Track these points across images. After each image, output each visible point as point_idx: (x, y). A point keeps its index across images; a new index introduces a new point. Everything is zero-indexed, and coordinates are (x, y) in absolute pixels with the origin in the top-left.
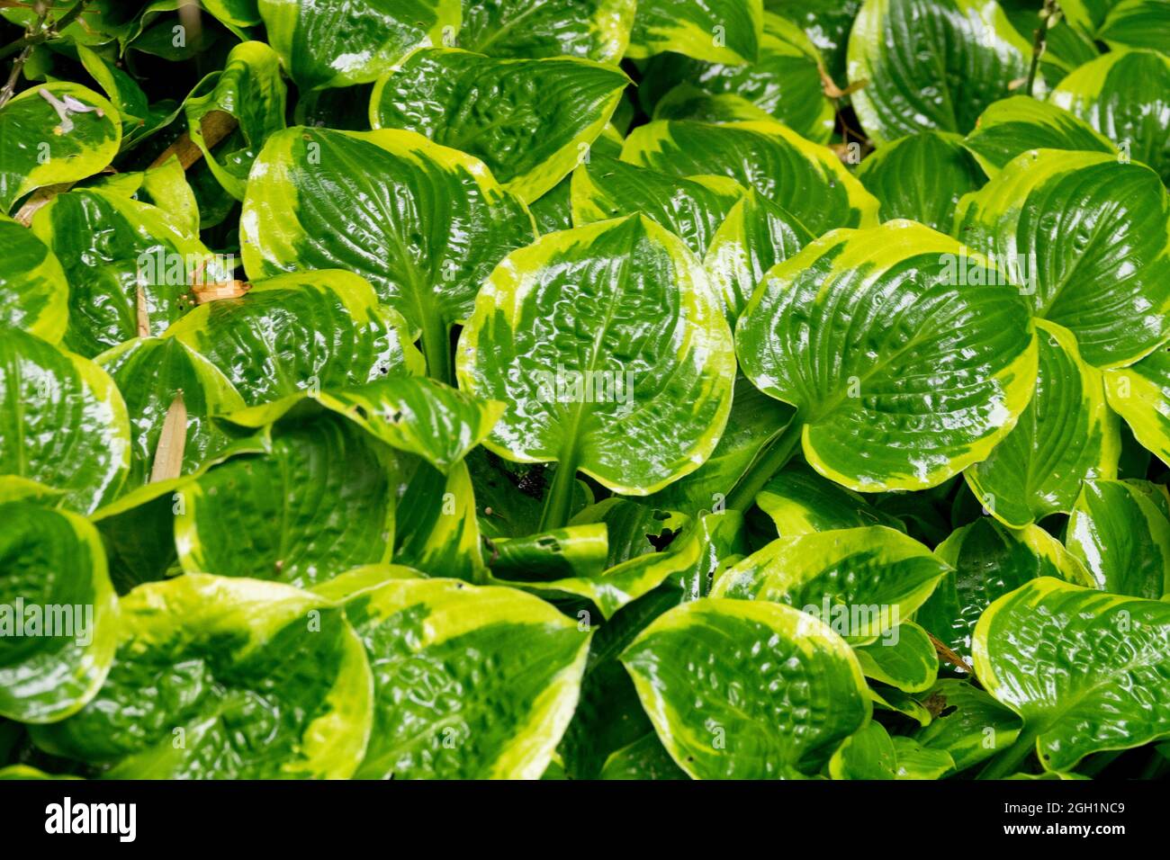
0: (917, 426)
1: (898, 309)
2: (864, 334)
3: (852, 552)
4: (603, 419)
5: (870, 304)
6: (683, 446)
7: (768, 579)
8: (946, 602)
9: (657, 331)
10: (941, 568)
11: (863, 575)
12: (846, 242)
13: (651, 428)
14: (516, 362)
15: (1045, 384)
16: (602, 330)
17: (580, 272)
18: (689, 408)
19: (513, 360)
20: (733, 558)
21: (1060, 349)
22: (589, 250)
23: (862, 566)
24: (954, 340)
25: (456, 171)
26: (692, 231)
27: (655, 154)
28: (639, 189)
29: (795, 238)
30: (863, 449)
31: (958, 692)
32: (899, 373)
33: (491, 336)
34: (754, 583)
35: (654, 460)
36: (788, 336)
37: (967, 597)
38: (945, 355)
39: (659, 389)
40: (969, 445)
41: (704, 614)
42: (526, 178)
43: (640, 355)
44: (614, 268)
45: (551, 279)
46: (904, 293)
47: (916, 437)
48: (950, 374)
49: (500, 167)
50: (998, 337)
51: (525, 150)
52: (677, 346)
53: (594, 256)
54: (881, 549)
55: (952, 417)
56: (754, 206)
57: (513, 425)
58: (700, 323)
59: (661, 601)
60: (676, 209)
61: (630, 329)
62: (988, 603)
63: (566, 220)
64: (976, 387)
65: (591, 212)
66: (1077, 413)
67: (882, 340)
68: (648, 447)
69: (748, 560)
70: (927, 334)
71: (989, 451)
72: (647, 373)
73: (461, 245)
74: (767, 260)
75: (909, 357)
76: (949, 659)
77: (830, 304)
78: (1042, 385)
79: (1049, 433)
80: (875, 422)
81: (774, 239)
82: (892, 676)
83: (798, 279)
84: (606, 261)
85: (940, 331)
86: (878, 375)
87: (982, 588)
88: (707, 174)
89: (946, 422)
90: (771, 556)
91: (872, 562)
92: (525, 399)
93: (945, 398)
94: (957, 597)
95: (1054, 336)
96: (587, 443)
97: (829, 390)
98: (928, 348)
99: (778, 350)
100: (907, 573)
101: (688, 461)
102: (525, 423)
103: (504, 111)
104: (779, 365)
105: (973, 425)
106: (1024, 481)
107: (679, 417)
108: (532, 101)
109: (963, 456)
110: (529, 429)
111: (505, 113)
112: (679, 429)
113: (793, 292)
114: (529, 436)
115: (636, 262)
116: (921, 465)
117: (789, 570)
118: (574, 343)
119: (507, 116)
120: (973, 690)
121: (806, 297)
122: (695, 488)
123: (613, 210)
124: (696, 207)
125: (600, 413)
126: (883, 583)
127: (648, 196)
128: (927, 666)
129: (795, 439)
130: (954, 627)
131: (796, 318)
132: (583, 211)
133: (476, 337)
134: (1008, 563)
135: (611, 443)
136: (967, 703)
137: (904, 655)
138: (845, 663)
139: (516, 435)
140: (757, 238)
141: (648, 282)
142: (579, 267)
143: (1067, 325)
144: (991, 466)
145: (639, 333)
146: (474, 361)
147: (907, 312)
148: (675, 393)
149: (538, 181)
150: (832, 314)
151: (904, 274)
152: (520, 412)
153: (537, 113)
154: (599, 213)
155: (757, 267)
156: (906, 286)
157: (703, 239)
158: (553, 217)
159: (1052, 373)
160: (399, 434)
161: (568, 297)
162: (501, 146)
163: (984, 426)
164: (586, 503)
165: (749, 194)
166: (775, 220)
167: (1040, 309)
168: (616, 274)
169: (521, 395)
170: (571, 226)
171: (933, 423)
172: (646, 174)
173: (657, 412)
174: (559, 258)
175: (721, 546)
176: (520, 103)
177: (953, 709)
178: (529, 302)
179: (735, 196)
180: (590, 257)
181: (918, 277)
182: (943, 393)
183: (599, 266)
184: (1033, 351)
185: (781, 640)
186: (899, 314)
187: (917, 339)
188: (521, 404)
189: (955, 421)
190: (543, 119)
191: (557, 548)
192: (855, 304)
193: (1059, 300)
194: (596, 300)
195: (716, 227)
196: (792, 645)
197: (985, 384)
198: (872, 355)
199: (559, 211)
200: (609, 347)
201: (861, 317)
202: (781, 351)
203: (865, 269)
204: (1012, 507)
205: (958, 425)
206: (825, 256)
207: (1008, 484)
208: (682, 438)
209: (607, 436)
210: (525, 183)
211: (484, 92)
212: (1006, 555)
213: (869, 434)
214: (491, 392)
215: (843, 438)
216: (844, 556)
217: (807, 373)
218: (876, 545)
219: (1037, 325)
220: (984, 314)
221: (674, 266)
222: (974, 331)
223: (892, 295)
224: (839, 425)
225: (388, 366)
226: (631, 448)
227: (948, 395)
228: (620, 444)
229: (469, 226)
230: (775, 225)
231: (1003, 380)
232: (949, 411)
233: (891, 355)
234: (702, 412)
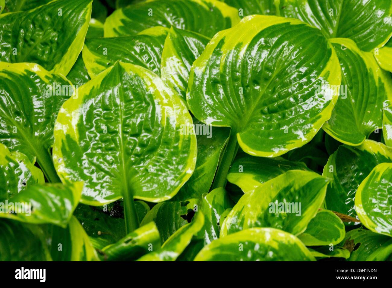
0: (292, 114)
1: (261, 61)
2: (250, 79)
3: (281, 189)
4: (137, 169)
5: (247, 63)
6: (180, 167)
7: (245, 217)
8: (338, 193)
9: (147, 115)
10: (326, 181)
11: (290, 198)
12: (225, 37)
13: (162, 164)
14: (84, 157)
15: (347, 70)
16: (120, 125)
17: (100, 101)
18: (177, 147)
19: (82, 156)
20: (227, 211)
21: (348, 50)
22: (100, 89)
23: (288, 193)
24: (294, 66)
25: (25, 73)
26: (150, 59)
27: (120, 27)
28: (116, 48)
29: (201, 43)
30: (269, 135)
31: (358, 236)
32: (274, 92)
33: (67, 149)
34: (239, 221)
35: (169, 179)
36: (213, 93)
37: (347, 187)
38: (292, 75)
39: (159, 144)
40: (320, 114)
41: (217, 248)
42: (61, 63)
43: (143, 131)
44: (116, 93)
45: (86, 110)
46: (261, 52)
47: (292, 120)
48: (298, 83)
49: (47, 63)
50: (315, 56)
51: (55, 50)
52: (160, 120)
53: (104, 91)
54: (294, 182)
55: (306, 103)
56: (176, 35)
57: (94, 188)
58: (167, 105)
59: (195, 249)
60: (138, 51)
61: (134, 120)
62: (358, 185)
63: (87, 77)
64: (313, 84)
65: (97, 68)
66: (368, 78)
67: (259, 79)
68: (164, 174)
69: (232, 211)
70: (280, 67)
71: (330, 113)
72: (150, 138)
73: (40, 108)
74: (191, 59)
75: (275, 83)
76: (349, 220)
77: (228, 71)
78: (345, 71)
79: (357, 94)
80: (270, 120)
81: (191, 48)
82: (323, 241)
83: (208, 65)
84: (110, 92)
85: (286, 64)
86: (264, 96)
87: (353, 180)
88: (149, 28)
89: (304, 107)
90: (243, 205)
91: (292, 190)
92: (95, 174)
93: (300, 95)
94: (343, 189)
95: (343, 45)
96: (133, 183)
97: (243, 113)
98: (283, 74)
99: (210, 102)
100: (311, 189)
101: (185, 174)
102: (99, 185)
103: (39, 35)
104: (214, 110)
105: (318, 104)
106: (354, 121)
107: (173, 154)
108: (51, 25)
109: (319, 121)
110: (102, 187)
111: (40, 36)
112: (175, 160)
113: (208, 72)
114: (104, 191)
115: (125, 86)
116: (300, 133)
117: (254, 208)
118: (109, 137)
119: (41, 37)
120: (365, 232)
121: (215, 71)
122: (196, 184)
123: (108, 63)
124: (147, 47)
125: (134, 166)
126: (301, 199)
127: (122, 50)
128: (339, 228)
129: (235, 144)
130: (346, 203)
131: (214, 83)
132: (93, 70)
133: (60, 152)
134: (361, 163)
135: (145, 179)
136: (364, 239)
137: (326, 227)
138: (295, 245)
139: (97, 192)
140: (182, 50)
141: (135, 93)
142: (99, 99)
143: (347, 36)
144: (335, 119)
145: (139, 120)
146: (64, 165)
147: (266, 61)
148: (167, 143)
149: (67, 63)
150: (230, 75)
151: (258, 42)
152: (95, 180)
153: (55, 30)
154: (101, 67)
155: (188, 64)
156: (261, 48)
157: (156, 61)
158: (80, 78)
159: (348, 64)
160: (35, 216)
161: (98, 115)
162: (43, 52)
163: (324, 102)
164: (146, 211)
165: (171, 30)
166: (188, 39)
167: (332, 34)
168: (118, 95)
169: (92, 172)
170: (90, 79)
171: (298, 110)
172: (119, 40)
173: (161, 156)
174: (87, 98)
175: (218, 207)
176: (45, 29)
177: (359, 245)
178: (80, 126)
179: (165, 34)
180: (102, 92)
181: (266, 42)
182: (298, 93)
183: (108, 94)
184: (334, 57)
185: (260, 246)
186: (262, 63)
187: (276, 72)
188: (94, 176)
189: (310, 104)
190: (58, 32)
191: (134, 242)
192: (240, 66)
193: (340, 26)
194: (112, 112)
195: (161, 52)
196: (267, 246)
197: (317, 81)
198: (257, 88)
199: (82, 74)
200: (126, 133)
201: (245, 72)
202: (212, 103)
203: (239, 46)
204: (352, 135)
205: (311, 107)
206: (217, 48)
207: (346, 125)
208: (178, 164)
209: (142, 176)
210: (61, 67)
211: (26, 30)
212: (358, 159)
213: (269, 127)
214: (77, 176)
215: (258, 133)
216: (278, 192)
217: (229, 109)
218: (291, 181)
219: (333, 42)
220: (304, 47)
221: (144, 81)
222: (302, 58)
223: (256, 55)
224: (254, 128)
225: (26, 181)
226: (155, 178)
227: (301, 94)
228: (149, 178)
229: (41, 97)
230: (189, 41)
231: (325, 76)
232: (304, 101)
233: (267, 85)
234: (184, 147)
